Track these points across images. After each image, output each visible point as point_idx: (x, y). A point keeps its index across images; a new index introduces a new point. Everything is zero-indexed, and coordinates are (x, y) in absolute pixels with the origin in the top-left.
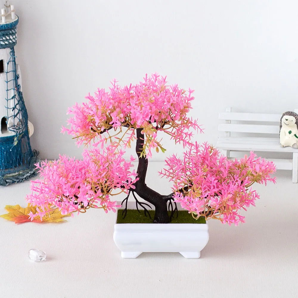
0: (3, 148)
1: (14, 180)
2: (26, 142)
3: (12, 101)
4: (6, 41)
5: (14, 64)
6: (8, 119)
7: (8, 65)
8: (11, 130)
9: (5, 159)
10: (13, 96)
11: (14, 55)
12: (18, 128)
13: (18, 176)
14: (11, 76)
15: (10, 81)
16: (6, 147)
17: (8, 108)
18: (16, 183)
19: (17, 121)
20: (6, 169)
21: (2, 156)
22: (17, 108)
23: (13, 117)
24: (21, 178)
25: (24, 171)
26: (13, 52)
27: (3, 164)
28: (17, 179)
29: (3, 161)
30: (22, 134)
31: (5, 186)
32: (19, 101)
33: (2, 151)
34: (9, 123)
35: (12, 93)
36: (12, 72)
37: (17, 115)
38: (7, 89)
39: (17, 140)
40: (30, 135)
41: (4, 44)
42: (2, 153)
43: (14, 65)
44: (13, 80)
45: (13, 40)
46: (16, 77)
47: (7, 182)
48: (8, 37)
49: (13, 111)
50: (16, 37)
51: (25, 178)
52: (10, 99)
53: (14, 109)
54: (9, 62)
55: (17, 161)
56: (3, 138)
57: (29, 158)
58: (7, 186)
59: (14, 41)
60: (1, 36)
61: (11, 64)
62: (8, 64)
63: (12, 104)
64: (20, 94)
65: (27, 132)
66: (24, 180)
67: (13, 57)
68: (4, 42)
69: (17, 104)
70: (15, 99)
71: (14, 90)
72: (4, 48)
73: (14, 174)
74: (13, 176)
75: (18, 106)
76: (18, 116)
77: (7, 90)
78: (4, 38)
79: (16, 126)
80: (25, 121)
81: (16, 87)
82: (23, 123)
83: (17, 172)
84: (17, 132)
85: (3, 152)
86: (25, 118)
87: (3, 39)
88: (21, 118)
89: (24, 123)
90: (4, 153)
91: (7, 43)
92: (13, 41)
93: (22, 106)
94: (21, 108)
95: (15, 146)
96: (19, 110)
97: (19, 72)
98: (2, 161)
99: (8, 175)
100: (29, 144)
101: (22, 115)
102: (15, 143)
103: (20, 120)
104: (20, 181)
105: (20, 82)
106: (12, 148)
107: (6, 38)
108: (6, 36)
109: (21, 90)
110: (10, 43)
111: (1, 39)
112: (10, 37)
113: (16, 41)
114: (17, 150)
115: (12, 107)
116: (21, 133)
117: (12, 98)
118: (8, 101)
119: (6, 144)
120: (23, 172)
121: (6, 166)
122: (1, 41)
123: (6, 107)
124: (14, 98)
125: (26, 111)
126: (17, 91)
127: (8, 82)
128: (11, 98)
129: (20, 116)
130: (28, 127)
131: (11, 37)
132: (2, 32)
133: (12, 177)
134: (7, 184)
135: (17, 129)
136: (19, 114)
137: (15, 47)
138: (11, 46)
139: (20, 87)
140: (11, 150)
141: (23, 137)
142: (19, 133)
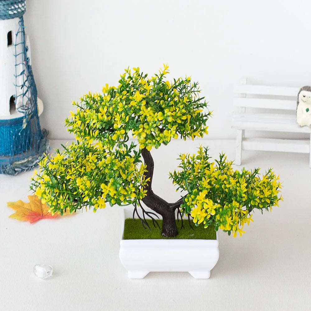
0: (11, 132)
1: (23, 168)
2: (35, 123)
3: (21, 77)
4: (15, 10)
5: (23, 34)
6: (17, 98)
7: (17, 37)
8: (20, 112)
9: (13, 145)
10: (22, 72)
11: (23, 25)
12: (27, 108)
13: (27, 163)
14: (20, 49)
15: (19, 54)
16: (15, 130)
17: (16, 86)
18: (25, 171)
19: (26, 99)
20: (15, 155)
21: (11, 140)
22: (26, 86)
23: (22, 96)
24: (30, 165)
25: (34, 157)
26: (22, 21)
27: (12, 149)
28: (26, 167)
29: (11, 146)
31: (14, 175)
32: (28, 77)
33: (11, 134)
34: (18, 102)
35: (21, 68)
36: (21, 44)
37: (26, 93)
38: (15, 64)
39: (26, 121)
40: (39, 114)
42: (11, 137)
43: (23, 36)
44: (22, 53)
46: (25, 49)
47: (15, 171)
48: (17, 5)
49: (21, 88)
50: (25, 5)
51: (35, 165)
52: (19, 76)
53: (23, 86)
54: (18, 33)
55: (27, 145)
56: (11, 120)
57: (39, 141)
58: (16, 176)
59: (23, 9)
60: (10, 5)
61: (20, 35)
62: (17, 35)
63: (20, 81)
64: (29, 67)
65: (36, 111)
66: (33, 167)
67: (22, 27)
68: (13, 12)
69: (26, 81)
70: (24, 75)
71: (23, 65)
72: (13, 18)
73: (23, 161)
74: (22, 164)
75: (27, 83)
76: (27, 94)
77: (16, 65)
78: (13, 8)
79: (24, 107)
80: (34, 99)
81: (25, 60)
83: (26, 159)
84: (26, 113)
86: (34, 96)
87: (11, 8)
88: (30, 96)
89: (33, 101)
90: (13, 137)
91: (15, 12)
92: (21, 10)
93: (31, 82)
94: (30, 84)
95: (24, 129)
96: (28, 88)
97: (28, 44)
99: (17, 163)
100: (38, 124)
101: (31, 92)
102: (24, 126)
103: (29, 98)
104: (29, 169)
105: (29, 54)
106: (21, 131)
107: (14, 7)
108: (15, 5)
109: (30, 64)
110: (19, 12)
111: (10, 9)
112: (18, 6)
113: (25, 9)
114: (26, 133)
115: (21, 85)
116: (30, 114)
117: (21, 74)
118: (16, 78)
119: (15, 126)
120: (32, 159)
121: (15, 152)
122: (10, 10)
123: (14, 85)
124: (23, 74)
125: (35, 87)
126: (26, 66)
127: (17, 56)
128: (20, 74)
129: (29, 95)
130: (37, 105)
131: (20, 6)
133: (20, 165)
134: (16, 174)
135: (26, 110)
136: (28, 92)
137: (24, 16)
138: (20, 15)
139: (29, 60)
140: (20, 134)
141: (32, 117)
142: (28, 113)
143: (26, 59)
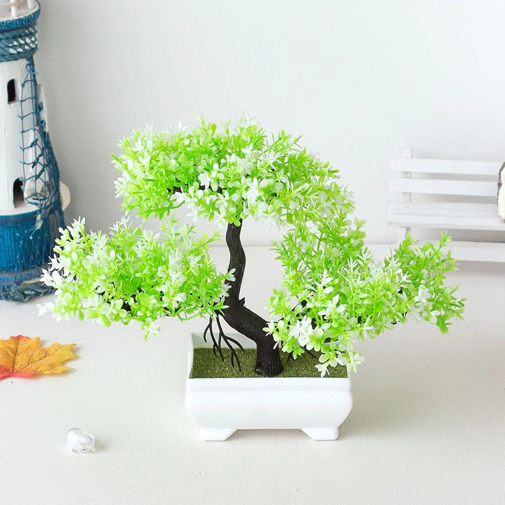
0: (17, 234)
1: (39, 291)
2: (57, 221)
3: (31, 150)
4: (19, 47)
5: (34, 85)
6: (25, 182)
7: (24, 88)
8: (31, 203)
9: (21, 254)
10: (34, 142)
11: (33, 71)
12: (42, 198)
14: (28, 107)
15: (27, 115)
16: (23, 231)
17: (25, 163)
18: (41, 295)
19: (40, 185)
20: (24, 270)
21: (17, 248)
22: (40, 163)
23: (34, 178)
26: (31, 64)
27: (19, 262)
28: (44, 288)
29: (18, 257)
30: (50, 207)
31: (23, 302)
32: (43, 150)
33: (16, 238)
34: (27, 188)
35: (31, 136)
36: (30, 100)
37: (40, 174)
38: (21, 130)
39: (42, 218)
40: (64, 208)
41: (15, 52)
42: (17, 243)
43: (33, 87)
44: (33, 113)
45: (31, 45)
46: (38, 108)
47: (25, 296)
48: (23, 40)
50: (36, 39)
52: (28, 148)
54: (25, 82)
55: (43, 255)
56: (18, 216)
58: (26, 302)
59: (33, 46)
60: (11, 40)
61: (28, 85)
62: (23, 86)
63: (31, 155)
64: (44, 135)
65: (58, 203)
67: (32, 73)
68: (16, 50)
69: (40, 156)
70: (37, 146)
71: (34, 131)
72: (16, 59)
73: (38, 280)
74: (36, 284)
75: (41, 159)
76: (42, 176)
77: (23, 132)
78: (15, 43)
79: (38, 195)
80: (54, 184)
81: (38, 125)
82: (51, 188)
84: (42, 205)
85: (18, 240)
86: (54, 179)
87: (13, 44)
88: (47, 179)
89: (53, 187)
90: (19, 242)
91: (20, 50)
92: (30, 47)
93: (49, 158)
94: (47, 161)
95: (38, 230)
96: (44, 166)
97: (43, 99)
98: (16, 257)
99: (28, 282)
100: (62, 223)
101: (49, 174)
102: (39, 225)
103: (45, 183)
104: (48, 292)
105: (44, 115)
106: (33, 233)
107: (18, 42)
108: (19, 39)
109: (47, 130)
110: (26, 50)
111: (10, 45)
112: (25, 40)
113: (37, 45)
114: (42, 236)
115: (31, 162)
117: (31, 146)
118: (24, 151)
119: (22, 226)
121: (23, 266)
122: (11, 47)
123: (21, 162)
124: (35, 145)
125: (56, 165)
126: (39, 132)
127: (24, 118)
128: (29, 145)
129: (45, 176)
130: (59, 194)
131: (28, 40)
132: (12, 32)
133: (34, 286)
134: (27, 299)
135: (40, 200)
136: (44, 172)
137: (35, 56)
139: (45, 124)
140: (31, 238)
141: (51, 212)
142: (45, 204)
143: (40, 123)
